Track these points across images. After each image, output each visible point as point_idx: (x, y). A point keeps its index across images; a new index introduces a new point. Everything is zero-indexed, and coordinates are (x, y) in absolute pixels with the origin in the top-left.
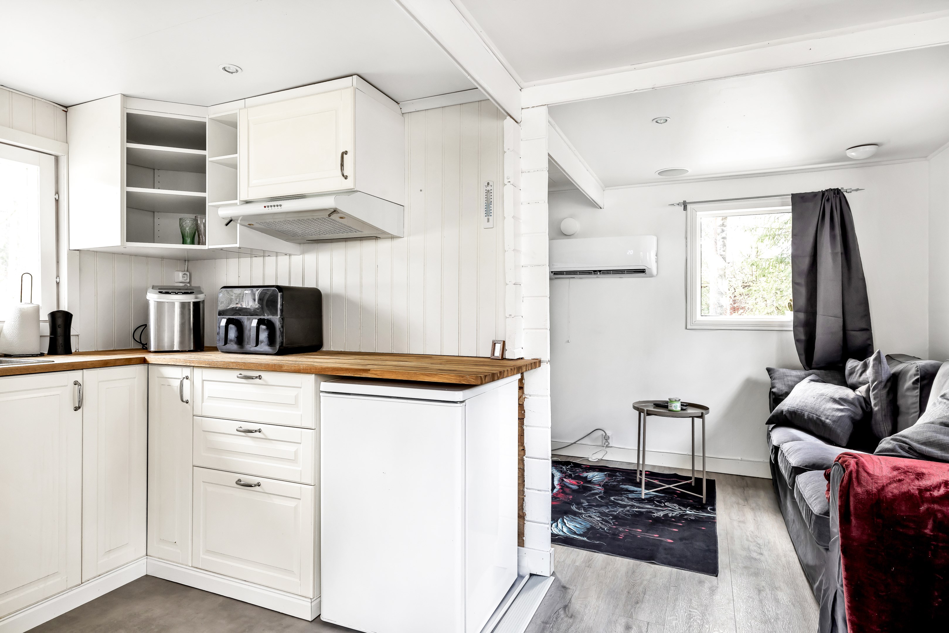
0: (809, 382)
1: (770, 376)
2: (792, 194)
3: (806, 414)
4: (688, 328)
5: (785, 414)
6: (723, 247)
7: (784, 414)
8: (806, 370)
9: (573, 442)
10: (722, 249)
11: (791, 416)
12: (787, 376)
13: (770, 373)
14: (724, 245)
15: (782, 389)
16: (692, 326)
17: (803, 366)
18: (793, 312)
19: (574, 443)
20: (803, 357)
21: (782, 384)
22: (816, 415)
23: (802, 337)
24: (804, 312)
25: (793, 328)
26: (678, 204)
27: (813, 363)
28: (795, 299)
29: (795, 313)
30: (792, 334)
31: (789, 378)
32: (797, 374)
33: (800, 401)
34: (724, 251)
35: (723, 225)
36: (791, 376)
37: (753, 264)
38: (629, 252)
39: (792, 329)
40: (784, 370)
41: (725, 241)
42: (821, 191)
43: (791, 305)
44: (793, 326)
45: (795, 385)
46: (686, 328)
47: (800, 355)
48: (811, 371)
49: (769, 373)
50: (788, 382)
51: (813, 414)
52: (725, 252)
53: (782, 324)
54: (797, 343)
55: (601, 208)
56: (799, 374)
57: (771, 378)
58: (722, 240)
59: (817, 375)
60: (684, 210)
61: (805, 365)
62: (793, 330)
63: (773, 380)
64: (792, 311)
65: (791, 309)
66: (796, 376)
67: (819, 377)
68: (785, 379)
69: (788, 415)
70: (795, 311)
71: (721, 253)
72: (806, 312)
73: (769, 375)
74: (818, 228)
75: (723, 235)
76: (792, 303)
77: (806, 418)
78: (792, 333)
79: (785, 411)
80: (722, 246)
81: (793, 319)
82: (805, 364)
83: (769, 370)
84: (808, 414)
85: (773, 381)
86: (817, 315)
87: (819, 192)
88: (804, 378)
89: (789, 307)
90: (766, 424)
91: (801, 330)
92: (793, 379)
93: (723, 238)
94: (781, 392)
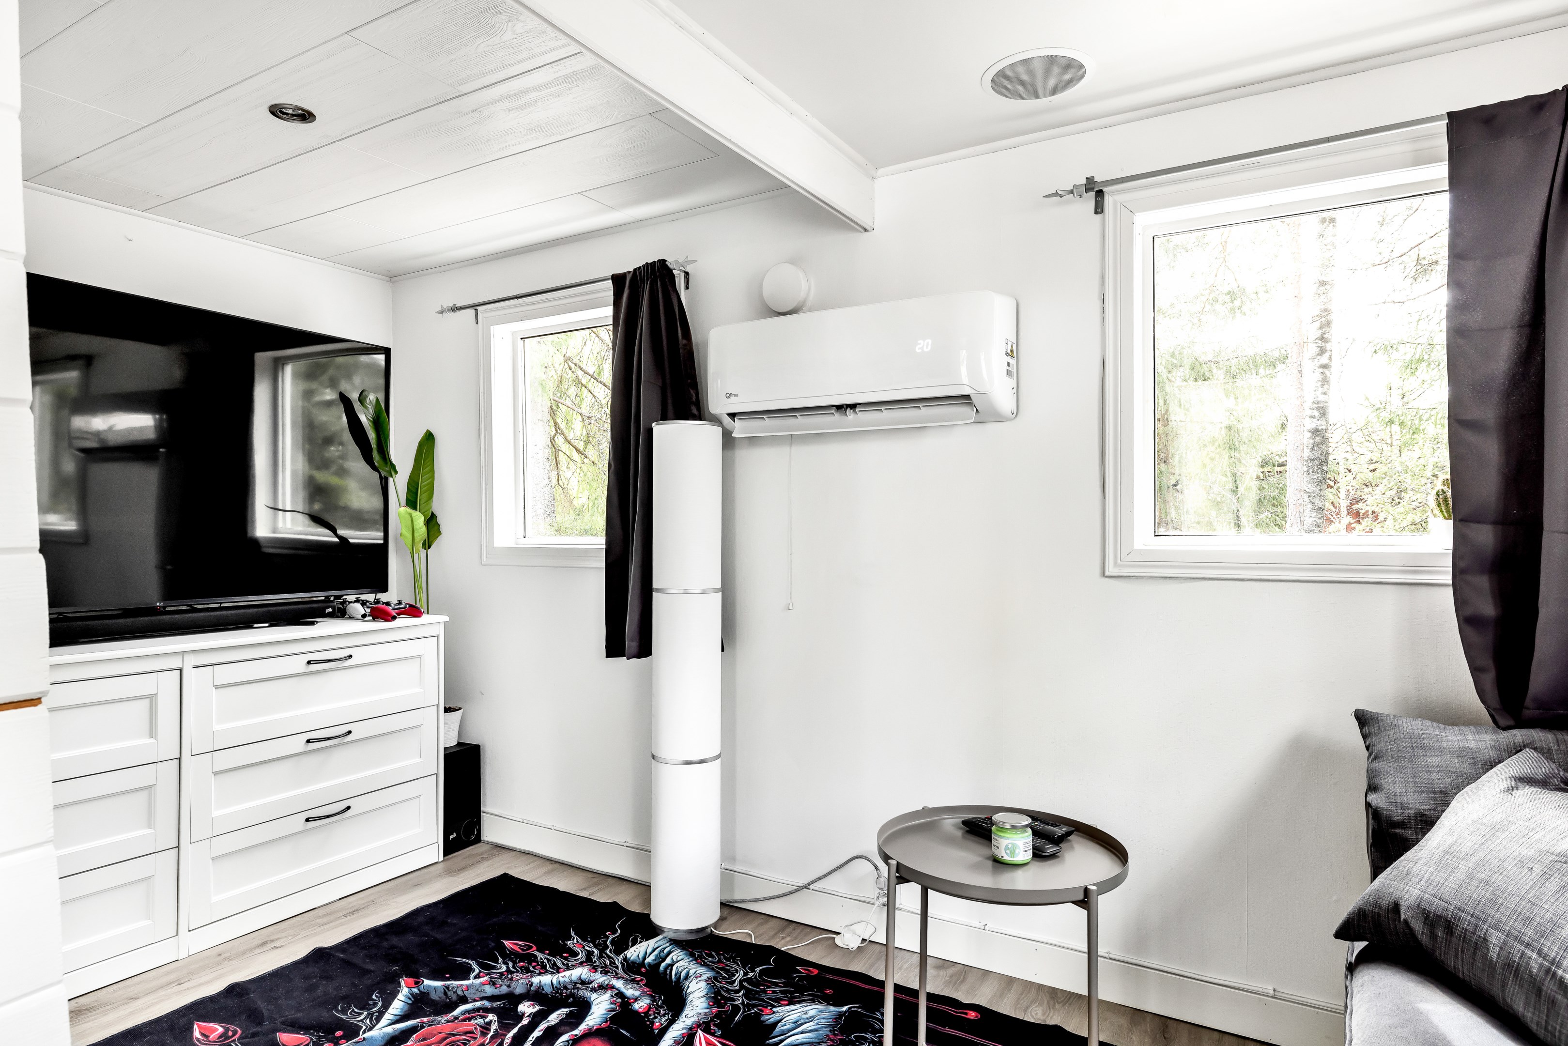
0: (1510, 790)
1: (1365, 743)
2: (1450, 115)
3: (1495, 938)
4: (1107, 573)
5: (1405, 920)
6: (1323, 385)
7: (1403, 917)
8: (1498, 727)
9: (802, 882)
10: (1320, 390)
11: (1433, 936)
12: (1424, 749)
13: (1366, 729)
14: (1325, 381)
15: (1404, 799)
16: (1120, 566)
17: (1491, 716)
18: (1451, 521)
19: (806, 887)
20: (1489, 678)
21: (1406, 782)
22: (1540, 953)
23: (1488, 608)
24: (1495, 523)
25: (1450, 577)
26: (1072, 192)
27: (1528, 702)
28: (1457, 479)
29: (1459, 524)
30: (1448, 595)
31: (1433, 759)
32: (1466, 744)
33: (1470, 876)
34: (1325, 394)
35: (1322, 338)
36: (1441, 750)
37: (1391, 422)
38: (920, 344)
39: (1448, 578)
40: (1417, 726)
41: (1327, 371)
42: (1563, 89)
43: (1446, 499)
44: (1451, 569)
45: (1460, 788)
46: (1103, 574)
47: (1476, 670)
48: (1518, 735)
49: (1364, 731)
50: (1430, 772)
51: (1528, 945)
52: (1326, 396)
53: (1414, 563)
54: (1469, 630)
55: (866, 230)
56: (1473, 744)
57: (1368, 748)
58: (1321, 370)
59: (1545, 752)
60: (1096, 213)
61: (1494, 709)
62: (1451, 582)
63: (1375, 759)
64: (1449, 518)
65: (1448, 511)
66: (1463, 753)
67: (1552, 760)
68: (1419, 762)
69: (1418, 926)
70: (1461, 520)
71: (1317, 397)
72: (1503, 521)
73: (1365, 737)
74: (1553, 194)
75: (1324, 360)
76: (1449, 494)
77: (1495, 956)
78: (1449, 592)
79: (1408, 907)
80: (1320, 383)
81: (1450, 546)
82: (1495, 702)
83: (1363, 719)
84: (1505, 943)
85: (1375, 765)
86: (1545, 534)
87: (1555, 92)
88: (1490, 765)
89: (1439, 505)
90: (1340, 934)
91: (1483, 582)
92: (1448, 762)
93: (1325, 366)
94: (1400, 812)
